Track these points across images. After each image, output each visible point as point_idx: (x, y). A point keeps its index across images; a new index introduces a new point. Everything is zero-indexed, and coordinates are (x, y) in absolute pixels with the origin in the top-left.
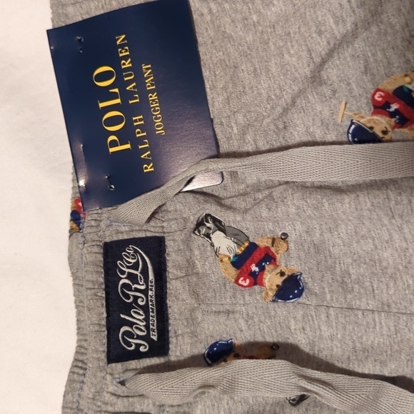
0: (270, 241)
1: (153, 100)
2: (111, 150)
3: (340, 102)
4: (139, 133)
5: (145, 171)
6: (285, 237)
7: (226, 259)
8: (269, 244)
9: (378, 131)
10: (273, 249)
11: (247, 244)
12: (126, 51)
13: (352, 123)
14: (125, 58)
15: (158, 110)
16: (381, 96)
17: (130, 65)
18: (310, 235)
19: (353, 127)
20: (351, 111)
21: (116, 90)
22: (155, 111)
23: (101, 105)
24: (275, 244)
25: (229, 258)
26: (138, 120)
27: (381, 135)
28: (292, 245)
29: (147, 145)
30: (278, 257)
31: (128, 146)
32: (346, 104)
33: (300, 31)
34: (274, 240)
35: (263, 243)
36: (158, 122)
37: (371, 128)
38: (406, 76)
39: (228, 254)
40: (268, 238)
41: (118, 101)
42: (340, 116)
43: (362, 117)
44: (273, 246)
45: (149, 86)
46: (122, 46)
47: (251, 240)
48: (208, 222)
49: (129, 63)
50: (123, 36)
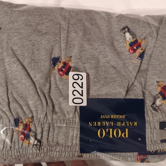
0: (159, 87)
1: (113, 117)
2: (127, 136)
3: (131, 61)
4: (123, 125)
5: (136, 125)
6: (158, 82)
7: (163, 102)
8: (160, 87)
9: (141, 51)
10: (162, 86)
11: (159, 95)
12: (95, 123)
13: (138, 58)
14: (97, 124)
15: (117, 116)
16: (131, 51)
17: (100, 122)
18: (157, 74)
19: (139, 58)
20: (134, 58)
21: (107, 129)
22: (117, 117)
23: (111, 137)
24: (160, 85)
25: (162, 101)
26: (119, 124)
27: (143, 51)
28: (161, 80)
29: (128, 122)
30: (164, 85)
31: (127, 130)
32: (131, 60)
33: (105, 68)
34: (159, 86)
35: (159, 89)
36: (121, 117)
37: (140, 53)
38: (126, 43)
39: (161, 102)
40: (158, 88)
41: (111, 130)
42: (135, 61)
43: (136, 55)
44: (161, 86)
45: (108, 117)
46: (93, 124)
47: (158, 93)
48: (154, 106)
49: (99, 123)
50: (90, 123)
